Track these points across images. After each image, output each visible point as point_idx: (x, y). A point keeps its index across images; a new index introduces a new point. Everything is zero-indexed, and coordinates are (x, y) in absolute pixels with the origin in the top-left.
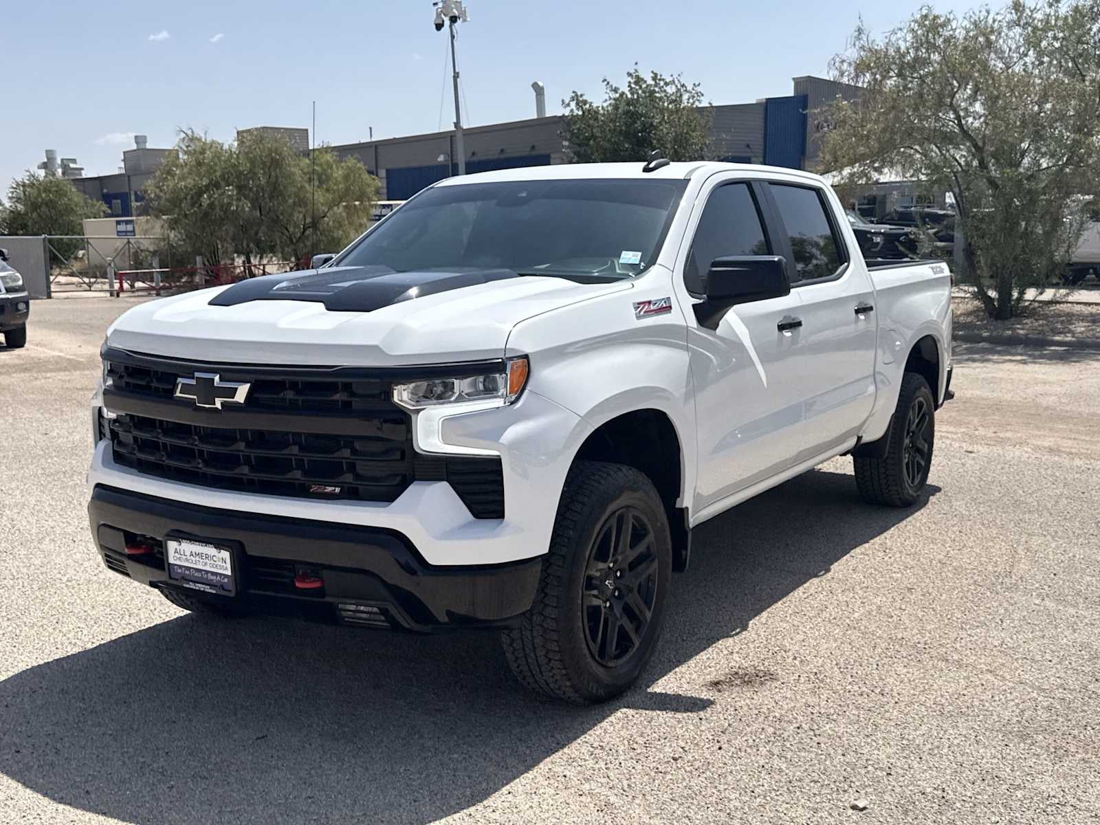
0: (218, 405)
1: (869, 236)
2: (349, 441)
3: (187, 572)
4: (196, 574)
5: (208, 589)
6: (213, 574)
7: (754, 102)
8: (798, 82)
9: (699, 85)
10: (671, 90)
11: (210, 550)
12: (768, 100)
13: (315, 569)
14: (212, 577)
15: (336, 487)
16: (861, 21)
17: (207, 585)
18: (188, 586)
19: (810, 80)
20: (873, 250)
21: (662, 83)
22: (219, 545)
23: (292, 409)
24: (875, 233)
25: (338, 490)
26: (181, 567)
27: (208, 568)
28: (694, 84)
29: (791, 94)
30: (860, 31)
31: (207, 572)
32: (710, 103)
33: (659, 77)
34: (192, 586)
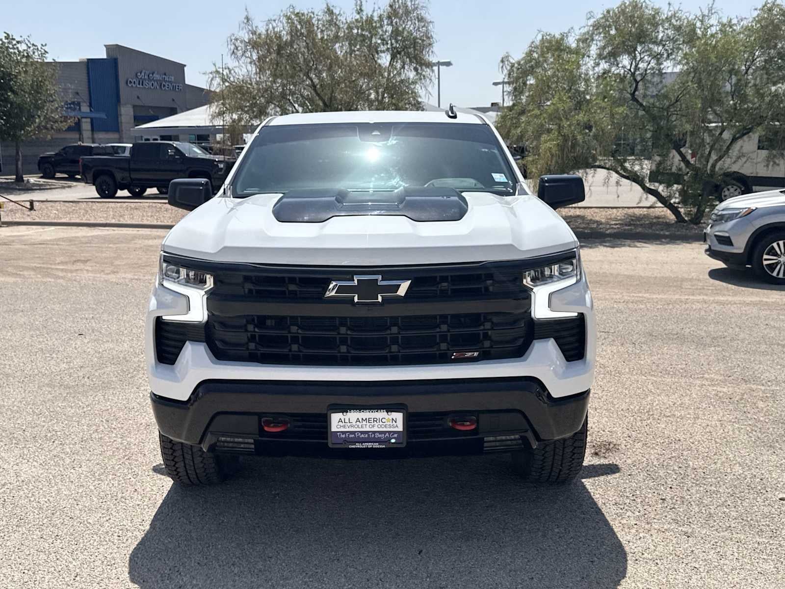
0: (380, 299)
1: (216, 163)
2: (487, 317)
3: (352, 436)
4: (363, 436)
5: (376, 445)
6: (380, 432)
7: (78, 61)
8: (109, 48)
9: (46, 45)
10: (22, 47)
11: (381, 414)
12: (88, 60)
13: (461, 415)
14: (380, 436)
15: (474, 352)
16: (247, 12)
17: (376, 442)
18: (354, 447)
19: (118, 47)
20: (220, 173)
21: (14, 42)
22: (390, 409)
23: (444, 296)
24: (220, 162)
25: (476, 354)
26: (343, 433)
27: (376, 429)
28: (42, 45)
29: (105, 57)
30: (248, 19)
31: (374, 432)
32: (53, 60)
33: (11, 37)
34: (358, 446)
